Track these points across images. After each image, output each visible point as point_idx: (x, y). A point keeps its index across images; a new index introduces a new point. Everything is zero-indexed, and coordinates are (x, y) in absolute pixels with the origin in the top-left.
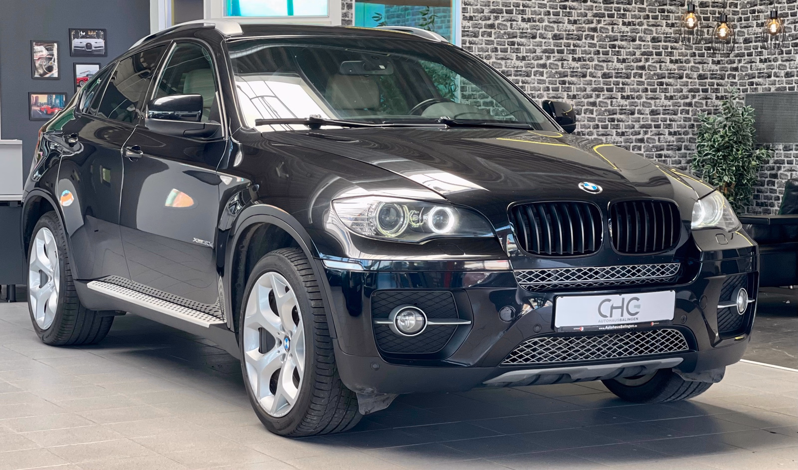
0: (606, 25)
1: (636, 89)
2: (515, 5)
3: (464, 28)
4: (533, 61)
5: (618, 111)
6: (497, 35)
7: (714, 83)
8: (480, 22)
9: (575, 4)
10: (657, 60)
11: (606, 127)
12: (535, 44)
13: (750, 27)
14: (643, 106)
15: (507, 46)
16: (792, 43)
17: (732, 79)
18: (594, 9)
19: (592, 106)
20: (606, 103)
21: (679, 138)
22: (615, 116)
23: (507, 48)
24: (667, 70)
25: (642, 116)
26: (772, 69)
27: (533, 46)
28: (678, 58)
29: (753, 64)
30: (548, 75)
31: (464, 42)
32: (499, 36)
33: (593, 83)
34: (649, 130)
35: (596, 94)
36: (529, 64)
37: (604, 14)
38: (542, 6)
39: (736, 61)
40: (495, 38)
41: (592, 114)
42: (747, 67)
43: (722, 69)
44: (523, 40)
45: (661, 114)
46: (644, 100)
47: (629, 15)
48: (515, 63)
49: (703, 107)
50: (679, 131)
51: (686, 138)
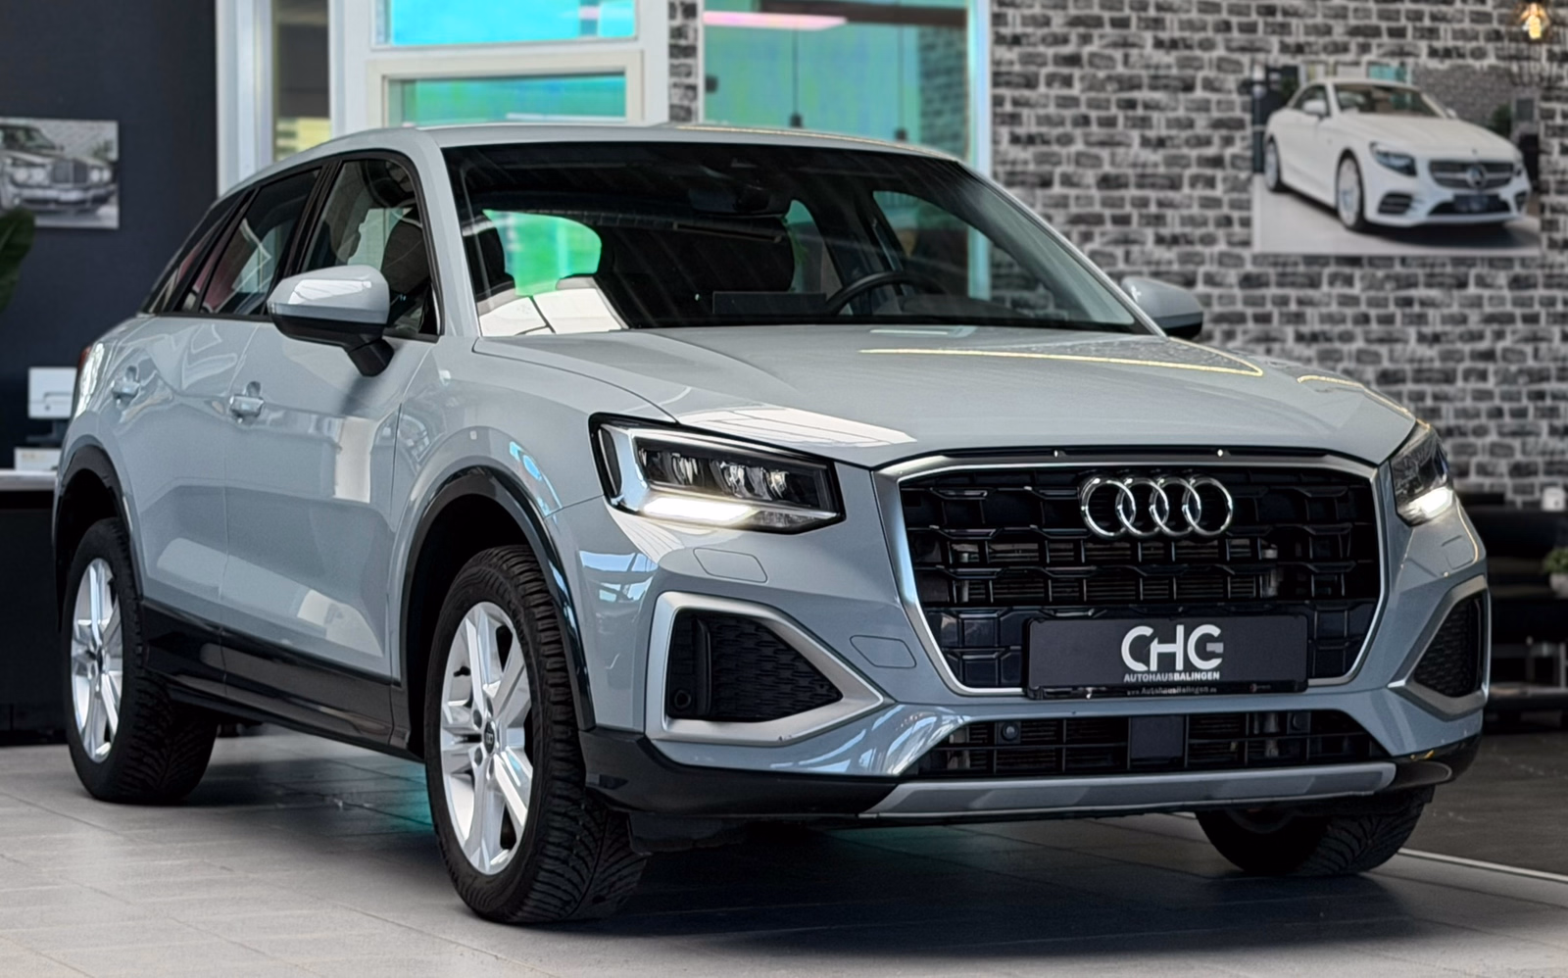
0: (1383, 55)
2: (1134, 5)
3: (998, 65)
4: (1185, 150)
5: (1421, 279)
6: (1087, 83)
8: (1041, 49)
11: (1387, 320)
12: (1190, 104)
15: (1114, 111)
22: (1412, 292)
23: (1116, 117)
25: (1486, 293)
27: (1185, 110)
30: (1229, 185)
31: (997, 101)
32: (1093, 85)
34: (1508, 328)
36: (1176, 158)
37: (1378, 27)
40: (1082, 92)
41: (1352, 286)
44: (1159, 96)
45: (1540, 286)
47: (1446, 31)
48: (1137, 156)
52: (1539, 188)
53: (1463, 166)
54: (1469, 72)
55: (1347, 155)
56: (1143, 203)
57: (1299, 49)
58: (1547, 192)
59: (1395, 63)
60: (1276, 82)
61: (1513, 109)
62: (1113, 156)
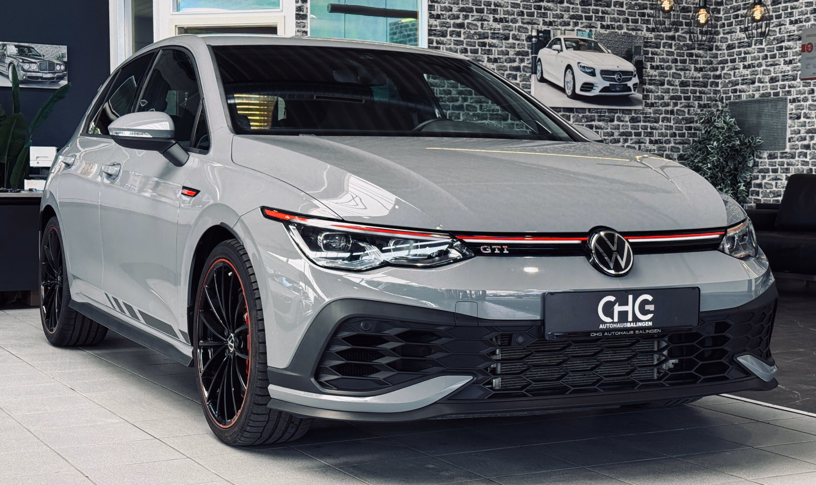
0: (583, 27)
2: (486, 3)
3: (431, 27)
4: (505, 64)
5: (596, 118)
6: (466, 35)
7: (697, 91)
8: (448, 20)
9: (550, 4)
12: (507, 45)
13: (733, 32)
14: (623, 112)
15: (477, 47)
16: (777, 47)
17: (714, 87)
18: (571, 10)
19: (569, 112)
21: (661, 147)
23: (478, 49)
25: (621, 124)
26: (756, 75)
27: (505, 47)
28: (658, 64)
29: (737, 71)
30: (522, 78)
31: (430, 42)
32: (469, 36)
34: (629, 138)
36: (501, 67)
37: (581, 16)
38: (515, 5)
39: (719, 68)
40: (464, 39)
42: (730, 74)
43: (704, 77)
44: (495, 41)
45: (642, 121)
47: (607, 17)
49: (685, 115)
50: (660, 140)
51: (667, 147)
52: (642, 82)
53: (614, 73)
54: (616, 34)
55: (569, 67)
57: (551, 24)
58: (645, 84)
59: (588, 30)
60: (541, 37)
61: (633, 50)
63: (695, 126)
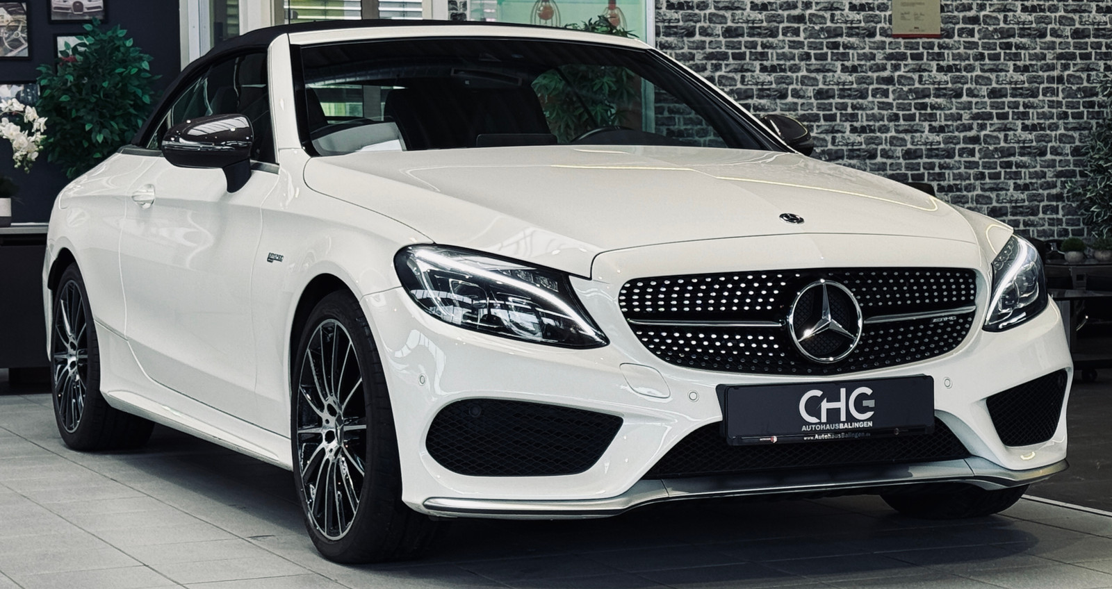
1: (964, 55)
4: (780, 12)
5: (932, 92)
7: (1102, 45)
10: (1000, 6)
11: (911, 118)
14: (977, 83)
19: (887, 85)
20: (911, 78)
21: (1042, 136)
22: (926, 100)
24: (1018, 23)
25: (974, 100)
30: (808, 33)
33: (887, 46)
34: (988, 122)
35: (892, 64)
36: (774, 17)
41: (887, 97)
45: (1009, 95)
46: (979, 73)
48: (749, 16)
49: (1082, 84)
50: (1042, 124)
51: (1053, 136)
56: (754, 45)
62: (733, 15)
63: (1101, 101)
